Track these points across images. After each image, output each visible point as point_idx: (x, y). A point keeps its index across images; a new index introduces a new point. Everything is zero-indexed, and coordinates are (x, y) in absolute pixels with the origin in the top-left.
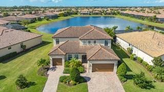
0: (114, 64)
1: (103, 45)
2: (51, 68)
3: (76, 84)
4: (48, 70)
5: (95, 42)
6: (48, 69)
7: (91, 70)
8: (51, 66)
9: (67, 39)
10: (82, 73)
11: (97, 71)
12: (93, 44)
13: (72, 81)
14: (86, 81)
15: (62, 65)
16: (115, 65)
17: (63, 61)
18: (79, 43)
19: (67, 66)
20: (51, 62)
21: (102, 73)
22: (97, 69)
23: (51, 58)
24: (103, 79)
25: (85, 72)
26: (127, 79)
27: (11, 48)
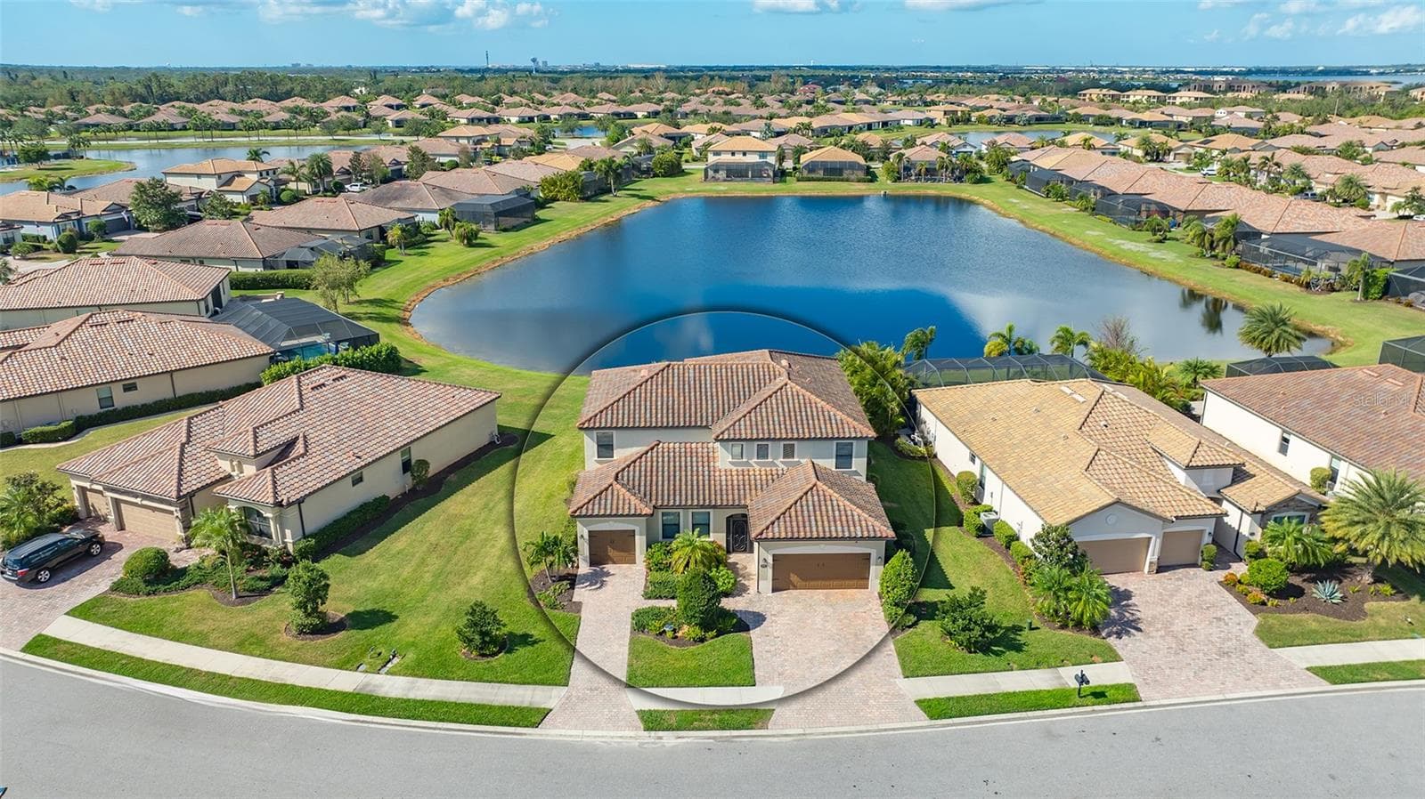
0: (867, 557)
1: (829, 464)
2: (586, 578)
3: (702, 640)
4: (573, 586)
5: (789, 452)
6: (572, 580)
7: (767, 584)
8: (584, 568)
9: (652, 437)
10: (726, 595)
11: (795, 588)
12: (780, 462)
13: (686, 628)
14: (746, 629)
15: (633, 562)
16: (873, 558)
17: (640, 541)
18: (710, 458)
19: (658, 566)
20: (584, 548)
21: (819, 595)
22: (794, 578)
23: (583, 530)
24: (818, 620)
25: (744, 589)
26: (920, 617)
27: (360, 480)
